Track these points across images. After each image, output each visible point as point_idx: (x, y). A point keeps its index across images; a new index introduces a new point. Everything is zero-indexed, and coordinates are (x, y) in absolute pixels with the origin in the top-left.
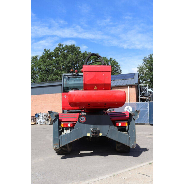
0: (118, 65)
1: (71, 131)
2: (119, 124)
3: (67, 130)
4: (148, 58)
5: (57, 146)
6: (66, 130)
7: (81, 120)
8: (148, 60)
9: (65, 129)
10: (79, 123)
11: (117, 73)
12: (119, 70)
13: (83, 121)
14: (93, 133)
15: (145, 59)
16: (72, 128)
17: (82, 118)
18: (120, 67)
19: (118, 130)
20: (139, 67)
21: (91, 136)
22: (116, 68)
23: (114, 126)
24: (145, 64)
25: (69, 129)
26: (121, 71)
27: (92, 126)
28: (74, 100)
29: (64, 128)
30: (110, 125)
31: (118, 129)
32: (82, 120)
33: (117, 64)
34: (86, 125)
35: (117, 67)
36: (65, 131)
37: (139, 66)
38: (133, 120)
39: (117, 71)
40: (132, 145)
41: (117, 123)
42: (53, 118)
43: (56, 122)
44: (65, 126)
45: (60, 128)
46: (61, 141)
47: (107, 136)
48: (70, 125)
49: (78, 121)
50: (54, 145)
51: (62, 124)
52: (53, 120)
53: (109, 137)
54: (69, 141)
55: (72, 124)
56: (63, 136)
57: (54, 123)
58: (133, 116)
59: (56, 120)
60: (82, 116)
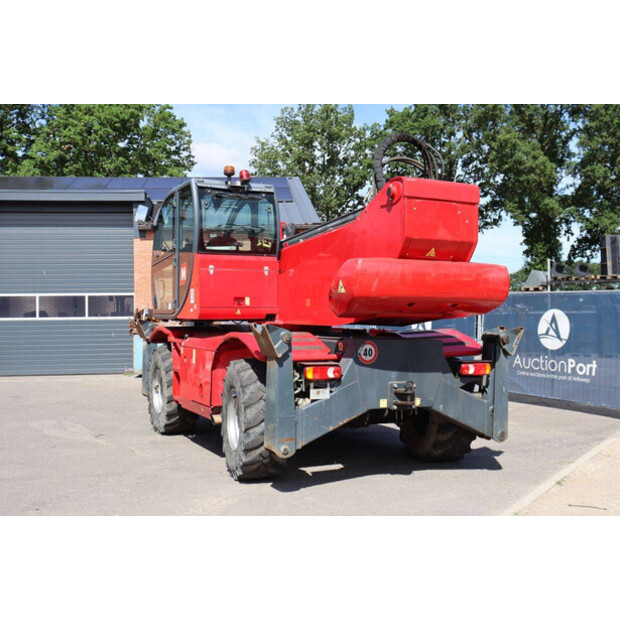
0: (184, 129)
1: (331, 392)
2: (468, 369)
3: (320, 390)
4: (297, 115)
5: (288, 445)
6: (316, 390)
7: (364, 357)
8: (296, 123)
9: (315, 387)
10: (356, 366)
11: (177, 164)
12: (185, 154)
13: (368, 358)
14: (400, 399)
15: (286, 114)
16: (333, 382)
18: (189, 142)
19: (462, 388)
20: (259, 147)
21: (395, 407)
22: (173, 143)
23: (451, 375)
24: (282, 137)
25: (325, 387)
26: (195, 160)
27: (394, 374)
28: (373, 289)
29: (312, 385)
30: (444, 372)
31: (462, 384)
32: (365, 355)
33: (182, 125)
34: (376, 371)
35: (177, 139)
36: (313, 393)
37: (259, 142)
38: (502, 355)
39: (175, 157)
40: (499, 432)
41: (463, 365)
42: (279, 347)
43: (285, 363)
44: (318, 377)
45: (298, 384)
46: (299, 428)
47: (435, 408)
48: (334, 372)
49: (351, 360)
50: (281, 443)
51: (308, 368)
52: (280, 355)
53: (440, 408)
54: (324, 427)
55: (338, 371)
56: (308, 410)
57: (281, 365)
58: (504, 344)
59: (286, 356)
60: (365, 344)
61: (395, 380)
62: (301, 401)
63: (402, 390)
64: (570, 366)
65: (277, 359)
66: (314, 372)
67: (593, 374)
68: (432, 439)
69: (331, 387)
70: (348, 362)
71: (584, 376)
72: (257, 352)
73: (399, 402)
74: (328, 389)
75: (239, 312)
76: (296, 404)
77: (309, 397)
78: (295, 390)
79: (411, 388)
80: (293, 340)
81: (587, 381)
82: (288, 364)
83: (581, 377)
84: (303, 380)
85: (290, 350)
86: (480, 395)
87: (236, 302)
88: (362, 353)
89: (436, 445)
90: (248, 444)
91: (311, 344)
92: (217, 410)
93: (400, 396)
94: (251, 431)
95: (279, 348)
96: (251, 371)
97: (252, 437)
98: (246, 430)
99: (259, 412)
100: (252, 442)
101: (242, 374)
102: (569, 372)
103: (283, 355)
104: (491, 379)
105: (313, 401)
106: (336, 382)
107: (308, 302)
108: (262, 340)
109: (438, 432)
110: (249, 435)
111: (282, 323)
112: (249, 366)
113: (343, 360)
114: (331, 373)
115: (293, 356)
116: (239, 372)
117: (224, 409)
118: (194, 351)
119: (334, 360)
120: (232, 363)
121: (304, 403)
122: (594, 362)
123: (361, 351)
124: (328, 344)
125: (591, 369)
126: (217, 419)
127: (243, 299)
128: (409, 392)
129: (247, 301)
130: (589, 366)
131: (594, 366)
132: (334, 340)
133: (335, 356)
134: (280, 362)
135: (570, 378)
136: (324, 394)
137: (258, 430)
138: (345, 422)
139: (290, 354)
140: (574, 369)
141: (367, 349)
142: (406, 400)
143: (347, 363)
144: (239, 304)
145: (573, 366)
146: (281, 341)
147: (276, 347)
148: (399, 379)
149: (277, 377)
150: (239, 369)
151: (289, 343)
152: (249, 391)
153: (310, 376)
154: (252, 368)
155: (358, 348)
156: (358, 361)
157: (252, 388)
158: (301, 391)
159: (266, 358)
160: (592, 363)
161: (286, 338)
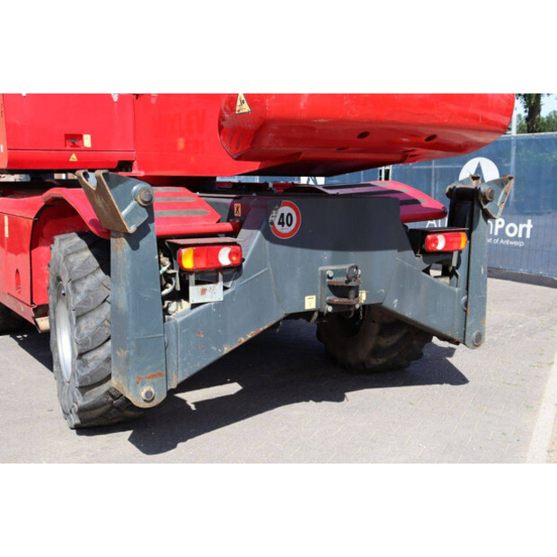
1: (225, 288)
3: (206, 286)
5: (153, 384)
6: (200, 287)
7: (279, 228)
9: (198, 283)
13: (286, 229)
14: (337, 294)
16: (229, 272)
17: (282, 215)
19: (424, 270)
21: (330, 309)
23: (412, 252)
25: (216, 281)
27: (326, 255)
29: (192, 278)
30: (400, 249)
31: (426, 266)
32: (281, 223)
34: (299, 250)
36: (195, 292)
40: (474, 334)
41: (429, 237)
42: (129, 213)
43: (142, 243)
44: (202, 264)
45: (167, 278)
46: (172, 354)
47: (386, 304)
48: (230, 255)
49: (258, 233)
50: (140, 382)
51: (184, 251)
52: (132, 229)
53: (394, 304)
54: (214, 348)
55: (237, 252)
56: (186, 323)
57: (135, 246)
58: (486, 202)
59: (143, 230)
60: (280, 206)
61: (329, 265)
62: (173, 306)
63: (341, 280)
64: (498, 226)
65: (128, 236)
66: (196, 256)
67: (528, 236)
68: (371, 343)
69: (226, 280)
70: (252, 236)
71: (516, 238)
72: (93, 222)
73: (337, 300)
74: (220, 284)
75: (74, 158)
76: (166, 312)
77: (187, 299)
78: (163, 288)
79: (355, 277)
80: (156, 200)
81: (520, 244)
82: (149, 243)
83: (511, 239)
84: (176, 271)
85: (151, 219)
86: (447, 280)
87: (69, 143)
88: (276, 222)
89: (375, 352)
90: (85, 379)
91: (188, 206)
92: (42, 311)
93: (336, 290)
94: (88, 357)
95: (128, 216)
96: (88, 253)
97: (92, 365)
98: (81, 355)
99: (102, 325)
100: (91, 375)
101: (71, 259)
102: (496, 233)
103: (139, 228)
104: (464, 256)
105: (194, 306)
106: (235, 270)
107: (181, 144)
108: (99, 202)
109: (381, 333)
110: (85, 364)
111: (142, 174)
112: (84, 244)
113: (243, 233)
114: (224, 258)
115: (156, 229)
116: (67, 256)
117: (51, 311)
118: (6, 218)
119: (228, 234)
120: (57, 238)
121: (179, 310)
122: (529, 221)
123: (275, 218)
124: (215, 206)
125: (525, 230)
126: (43, 323)
127: (80, 137)
128: (352, 284)
129: (87, 141)
130: (522, 226)
131: (529, 225)
132: (226, 200)
133: (228, 226)
134: (134, 240)
135: (496, 241)
136: (213, 294)
137: (102, 353)
138: (249, 336)
139: (151, 226)
140: (502, 231)
141: (285, 215)
142: (347, 297)
143: (250, 239)
144: (74, 145)
145: (502, 226)
146: (133, 203)
147: (123, 214)
148: (333, 262)
149: (128, 266)
150: (68, 249)
151: (149, 206)
152: (83, 288)
153: (188, 263)
154: (90, 247)
155: (268, 214)
156: (270, 235)
157: (89, 283)
158: (174, 289)
159: (108, 232)
160: (526, 223)
161: (144, 197)
